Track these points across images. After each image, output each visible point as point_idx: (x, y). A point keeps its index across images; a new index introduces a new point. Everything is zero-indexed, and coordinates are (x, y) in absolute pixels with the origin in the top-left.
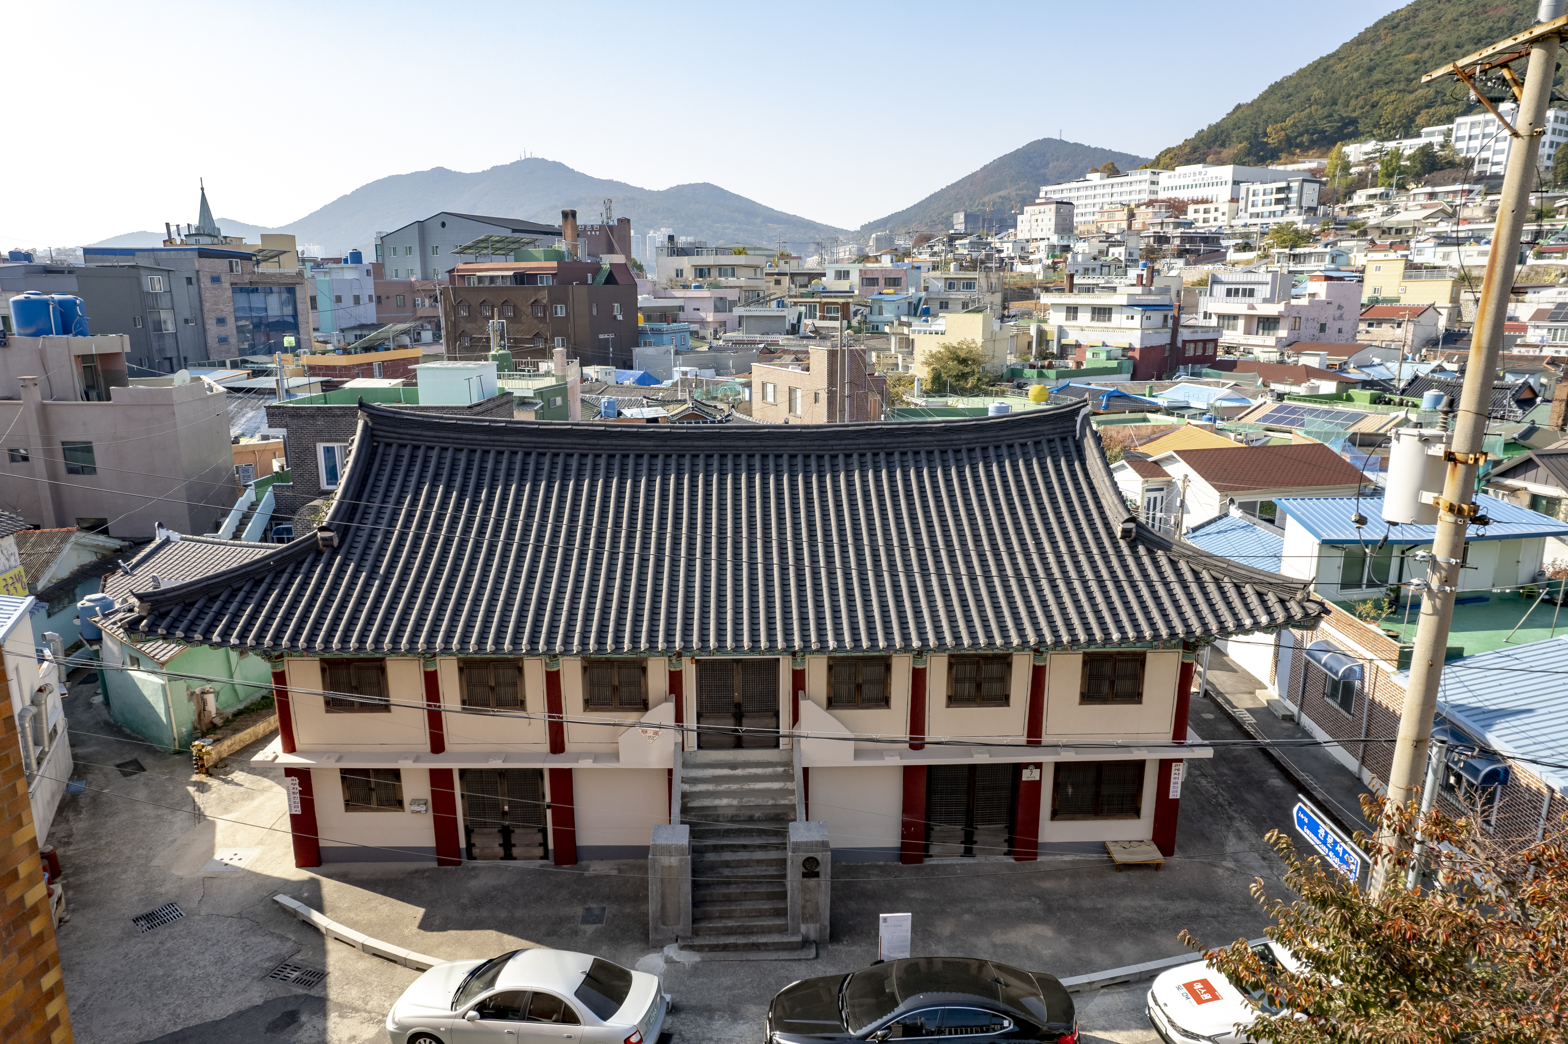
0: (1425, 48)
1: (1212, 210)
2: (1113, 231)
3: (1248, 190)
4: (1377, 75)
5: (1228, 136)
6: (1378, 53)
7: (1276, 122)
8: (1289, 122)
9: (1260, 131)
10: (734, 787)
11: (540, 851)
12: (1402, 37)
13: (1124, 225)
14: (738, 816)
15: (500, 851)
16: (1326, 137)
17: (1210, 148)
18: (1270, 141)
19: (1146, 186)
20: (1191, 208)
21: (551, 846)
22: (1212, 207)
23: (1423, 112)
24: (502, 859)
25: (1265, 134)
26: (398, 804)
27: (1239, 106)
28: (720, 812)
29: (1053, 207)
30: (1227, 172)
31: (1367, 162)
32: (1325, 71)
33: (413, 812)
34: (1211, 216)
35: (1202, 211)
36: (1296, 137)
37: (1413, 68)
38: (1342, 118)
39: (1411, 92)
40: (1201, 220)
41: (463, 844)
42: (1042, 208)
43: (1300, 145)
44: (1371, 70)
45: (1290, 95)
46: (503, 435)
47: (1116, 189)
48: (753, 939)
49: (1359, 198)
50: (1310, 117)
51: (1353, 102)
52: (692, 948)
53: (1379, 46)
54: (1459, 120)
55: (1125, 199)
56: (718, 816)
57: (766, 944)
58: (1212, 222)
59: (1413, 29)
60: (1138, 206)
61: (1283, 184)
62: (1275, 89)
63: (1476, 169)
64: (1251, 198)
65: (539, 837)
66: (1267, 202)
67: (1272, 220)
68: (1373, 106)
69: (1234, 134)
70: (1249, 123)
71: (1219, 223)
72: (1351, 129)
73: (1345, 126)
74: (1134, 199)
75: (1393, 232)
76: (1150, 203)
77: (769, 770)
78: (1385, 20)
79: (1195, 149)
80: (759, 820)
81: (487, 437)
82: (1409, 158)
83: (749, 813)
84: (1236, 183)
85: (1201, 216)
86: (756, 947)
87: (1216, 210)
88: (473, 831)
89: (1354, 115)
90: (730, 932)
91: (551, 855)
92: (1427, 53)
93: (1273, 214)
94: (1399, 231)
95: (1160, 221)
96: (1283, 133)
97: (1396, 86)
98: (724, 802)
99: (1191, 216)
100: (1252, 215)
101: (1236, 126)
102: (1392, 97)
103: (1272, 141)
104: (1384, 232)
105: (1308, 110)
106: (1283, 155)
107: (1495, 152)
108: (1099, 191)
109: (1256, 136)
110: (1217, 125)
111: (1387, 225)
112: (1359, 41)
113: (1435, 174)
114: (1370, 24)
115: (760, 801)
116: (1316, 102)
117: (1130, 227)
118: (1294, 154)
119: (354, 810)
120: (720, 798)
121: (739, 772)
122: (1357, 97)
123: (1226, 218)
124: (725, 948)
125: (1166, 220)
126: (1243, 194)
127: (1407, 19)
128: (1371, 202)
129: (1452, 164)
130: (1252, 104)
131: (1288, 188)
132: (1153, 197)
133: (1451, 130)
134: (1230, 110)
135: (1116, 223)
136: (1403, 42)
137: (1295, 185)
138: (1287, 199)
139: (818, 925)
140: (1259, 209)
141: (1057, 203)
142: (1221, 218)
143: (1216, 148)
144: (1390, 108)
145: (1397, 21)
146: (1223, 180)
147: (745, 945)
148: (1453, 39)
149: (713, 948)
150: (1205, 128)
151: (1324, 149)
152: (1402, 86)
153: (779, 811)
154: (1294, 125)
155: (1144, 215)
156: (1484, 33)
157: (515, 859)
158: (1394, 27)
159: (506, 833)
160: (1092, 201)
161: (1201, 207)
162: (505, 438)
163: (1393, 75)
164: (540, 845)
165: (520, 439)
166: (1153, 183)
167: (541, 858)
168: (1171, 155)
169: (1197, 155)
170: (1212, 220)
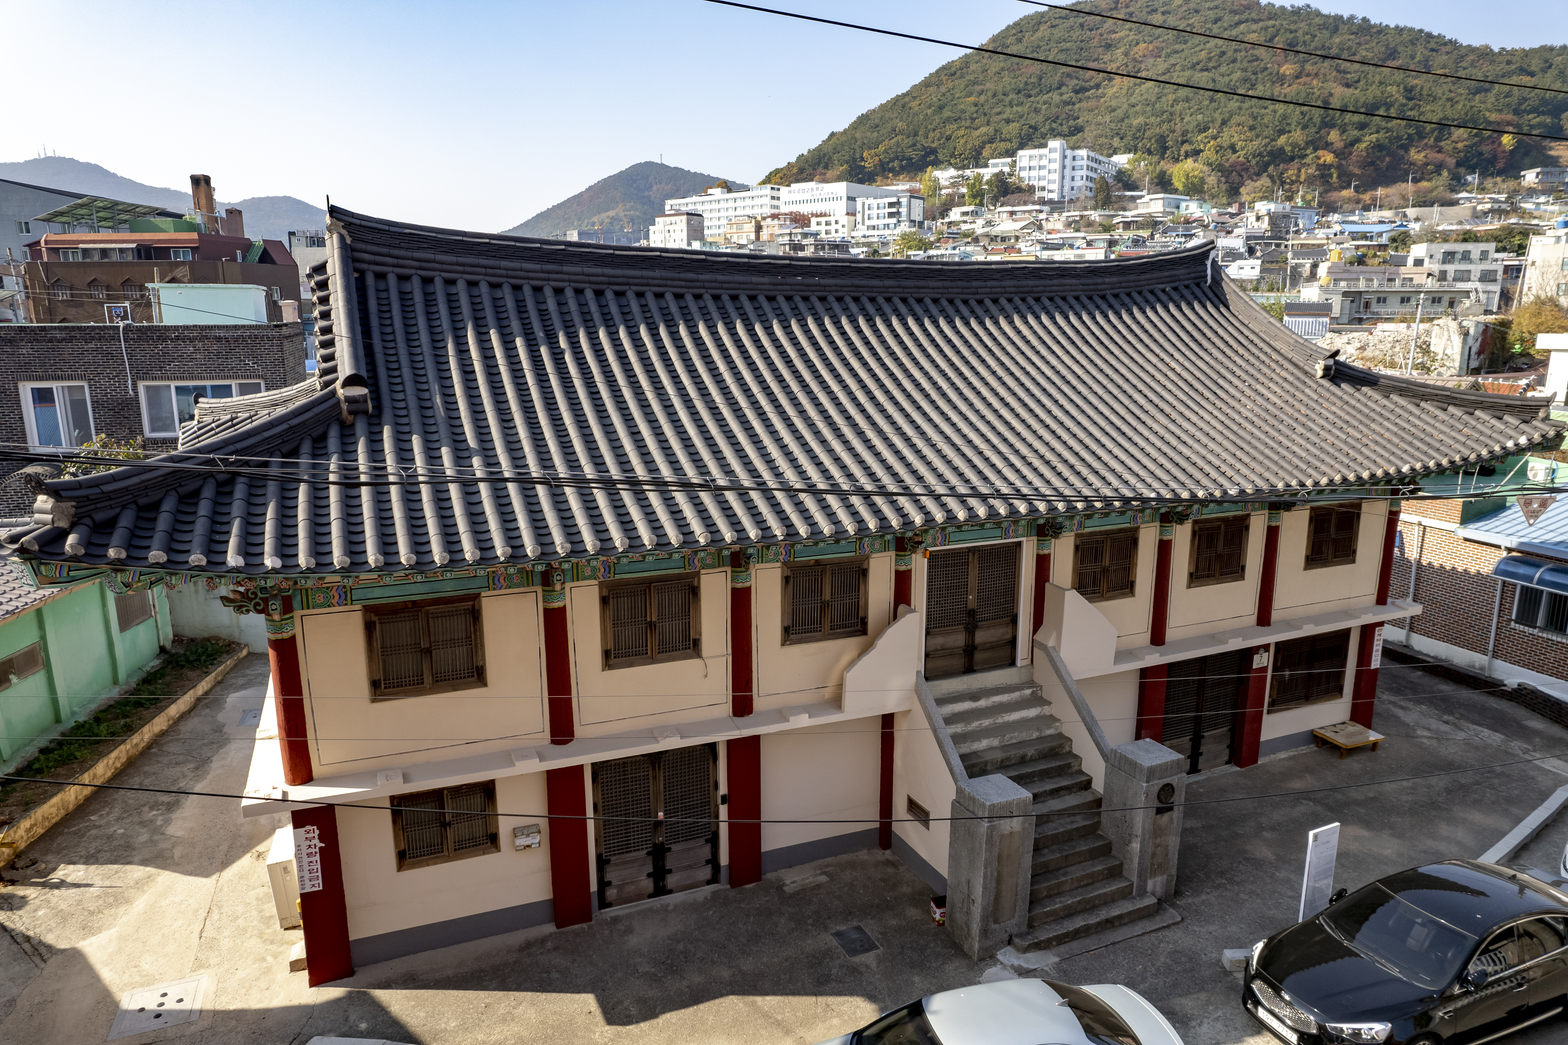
0: (981, 93)
1: (833, 223)
2: (743, 241)
3: (864, 204)
4: (946, 113)
5: (830, 159)
6: (944, 94)
7: (870, 148)
8: (881, 148)
9: (858, 156)
10: (986, 723)
11: (706, 873)
12: (960, 83)
13: (753, 236)
14: (1008, 759)
15: (648, 885)
16: (913, 164)
17: (815, 169)
18: (867, 165)
19: (767, 200)
20: (814, 221)
21: (724, 859)
22: (832, 219)
23: (987, 146)
24: (650, 896)
25: (862, 159)
26: (492, 841)
27: (833, 134)
28: (988, 757)
29: (684, 218)
30: (841, 188)
31: (953, 185)
32: (903, 106)
33: (517, 849)
34: (833, 227)
35: (824, 223)
36: (889, 162)
37: (974, 109)
38: (924, 148)
39: (976, 129)
40: (823, 232)
41: (594, 887)
42: (673, 219)
43: (892, 170)
44: (941, 108)
45: (877, 126)
46: (560, 262)
47: (739, 203)
48: (1103, 914)
49: (955, 214)
50: (898, 145)
51: (931, 135)
52: (1039, 946)
53: (943, 89)
54: (1020, 153)
55: (749, 212)
56: (986, 763)
57: (1120, 917)
58: (833, 234)
59: (968, 78)
60: (764, 219)
61: (894, 200)
62: (863, 120)
63: (1038, 194)
64: (867, 212)
65: (706, 851)
66: (881, 215)
67: (886, 232)
68: (948, 138)
69: (835, 157)
70: (846, 148)
71: (840, 235)
72: (933, 157)
73: (928, 154)
74: (757, 212)
75: (999, 239)
76: (774, 216)
77: (1016, 695)
78: (943, 68)
79: (801, 170)
80: (1033, 760)
81: (538, 267)
82: (987, 183)
83: (1021, 752)
84: (851, 199)
85: (823, 228)
86: (1110, 924)
87: (837, 222)
88: (608, 862)
89: (934, 145)
90: (1070, 913)
91: (724, 875)
92: (983, 98)
93: (887, 226)
94: (1003, 239)
95: (788, 231)
96: (877, 158)
97: (963, 123)
98: (984, 744)
99: (814, 228)
100: (868, 228)
101: (836, 151)
102: (962, 132)
103: (868, 165)
104: (992, 240)
105: (895, 139)
106: (879, 178)
107: (1049, 182)
108: (723, 205)
109: (854, 159)
110: (819, 149)
111: (994, 233)
112: (927, 83)
113: (1009, 196)
114: (933, 70)
115: (1023, 736)
116: (901, 132)
117: (758, 238)
118: (888, 178)
119: (413, 866)
120: (978, 739)
121: (983, 703)
122: (934, 130)
123: (845, 230)
124: (1075, 935)
125: (794, 231)
126: (859, 208)
127: (961, 69)
128: (965, 218)
129: (1019, 190)
130: (845, 131)
131: (898, 203)
132: (776, 211)
133: (1015, 162)
134: (825, 137)
135: (745, 235)
136: (963, 86)
137: (904, 201)
138: (898, 213)
139: (1165, 877)
140: (874, 222)
141: (688, 214)
142: (841, 230)
143: (820, 170)
144: (962, 141)
145: (954, 69)
146: (839, 195)
147: (1099, 924)
148: (1000, 88)
149: (1061, 940)
150: (805, 153)
151: (912, 174)
152: (968, 124)
153: (1054, 744)
154: (886, 151)
155: (771, 228)
156: (1021, 86)
157: (670, 892)
158: (952, 75)
159: (659, 853)
160: (717, 215)
161: (823, 220)
162: (566, 268)
163: (958, 114)
164: (708, 862)
165: (587, 270)
166: (773, 198)
167: (709, 882)
168: (781, 174)
169: (804, 175)
170: (833, 232)
